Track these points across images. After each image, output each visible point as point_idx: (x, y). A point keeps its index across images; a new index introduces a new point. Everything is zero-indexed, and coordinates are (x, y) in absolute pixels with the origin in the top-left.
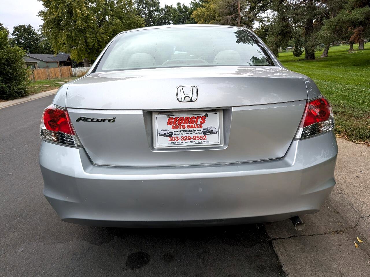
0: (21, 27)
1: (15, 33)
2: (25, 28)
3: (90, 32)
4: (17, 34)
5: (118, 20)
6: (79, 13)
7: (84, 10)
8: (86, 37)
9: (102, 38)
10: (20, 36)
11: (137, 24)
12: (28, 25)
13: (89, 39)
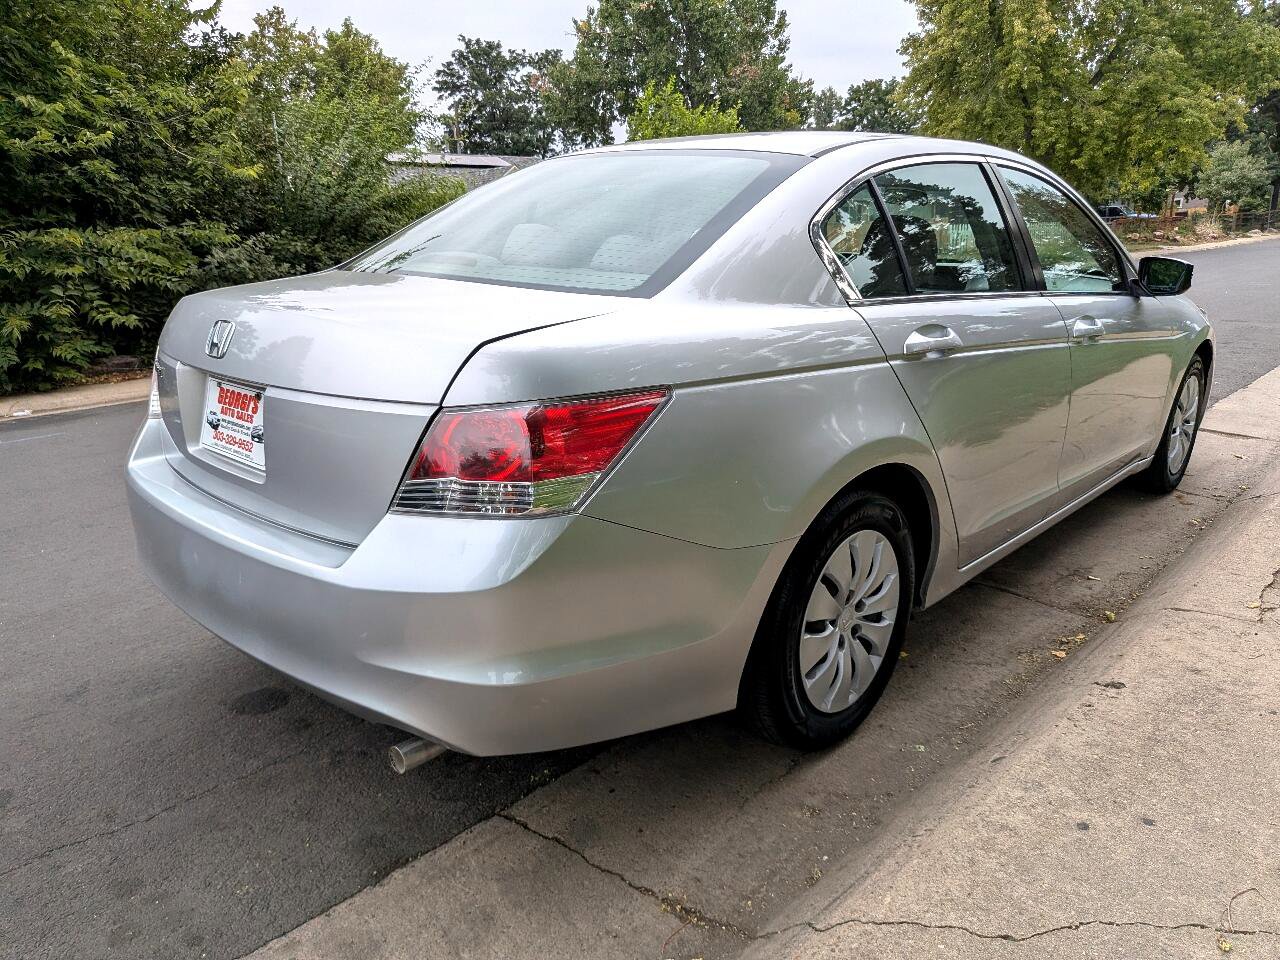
0: (869, 85)
1: (849, 108)
2: (878, 90)
3: (1052, 98)
4: (854, 109)
5: (1173, 51)
6: (1020, 35)
7: (1043, 23)
8: (1031, 118)
9: (1090, 119)
10: (860, 116)
11: (1258, 58)
12: (888, 79)
13: (1042, 123)
